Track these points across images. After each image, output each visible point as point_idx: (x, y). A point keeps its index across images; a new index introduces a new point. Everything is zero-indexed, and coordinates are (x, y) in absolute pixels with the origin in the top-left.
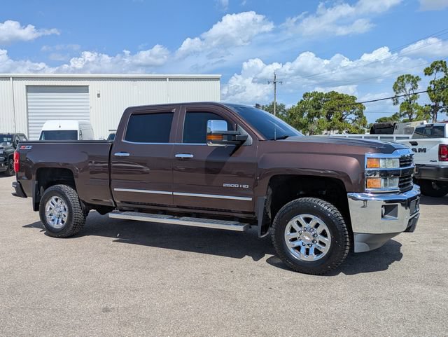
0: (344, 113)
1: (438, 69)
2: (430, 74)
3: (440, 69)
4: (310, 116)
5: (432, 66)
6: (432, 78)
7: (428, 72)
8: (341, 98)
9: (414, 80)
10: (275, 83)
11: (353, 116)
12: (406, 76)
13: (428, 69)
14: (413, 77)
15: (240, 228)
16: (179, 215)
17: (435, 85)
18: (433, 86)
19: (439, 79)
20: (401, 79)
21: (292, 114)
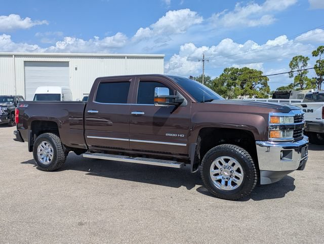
0: (254, 83)
1: (322, 52)
2: (316, 56)
4: (229, 85)
5: (318, 50)
6: (318, 58)
7: (315, 54)
8: (251, 72)
9: (305, 60)
10: (203, 61)
11: (260, 86)
12: (299, 57)
13: (315, 51)
14: (304, 58)
15: (178, 166)
16: (134, 156)
17: (320, 63)
18: (318, 64)
19: (323, 59)
20: (295, 59)
21: (215, 84)
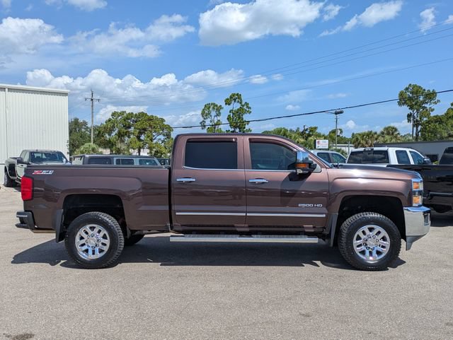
0: (154, 134)
1: (235, 100)
2: (229, 104)
3: (237, 100)
4: (120, 135)
5: (231, 97)
6: (230, 107)
7: (228, 102)
8: (151, 119)
9: (218, 109)
10: (92, 100)
12: (212, 104)
13: (228, 99)
14: (217, 106)
15: (315, 240)
17: (233, 114)
18: (232, 114)
19: (236, 108)
20: (208, 107)
21: (99, 132)
